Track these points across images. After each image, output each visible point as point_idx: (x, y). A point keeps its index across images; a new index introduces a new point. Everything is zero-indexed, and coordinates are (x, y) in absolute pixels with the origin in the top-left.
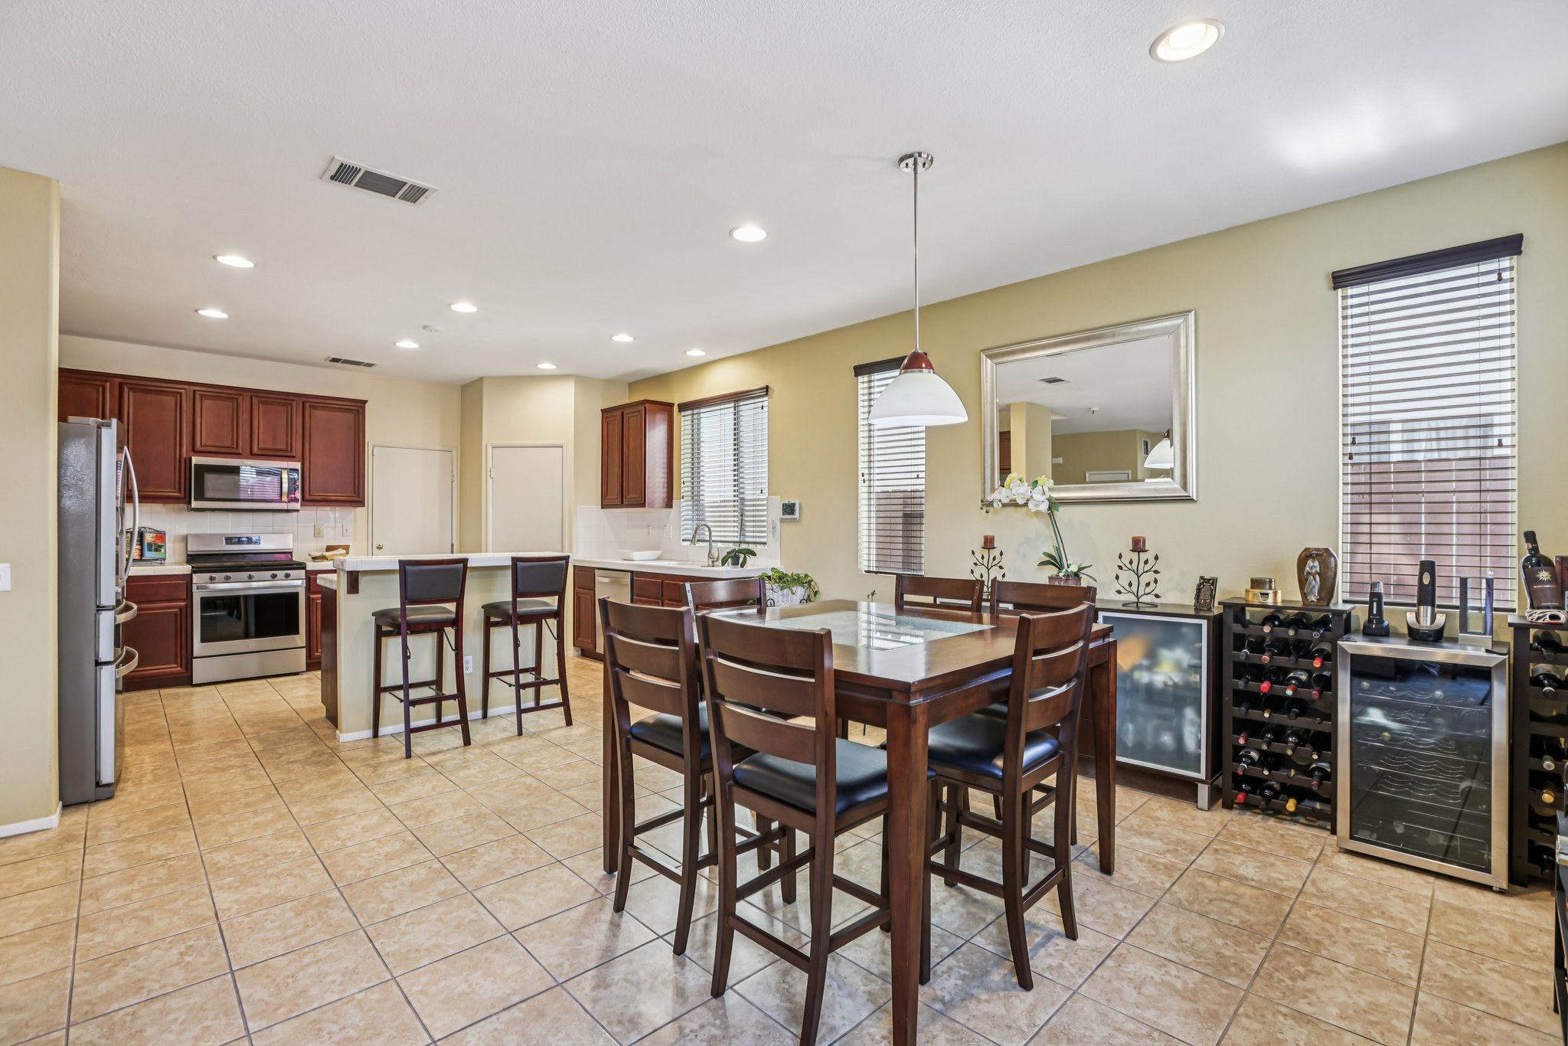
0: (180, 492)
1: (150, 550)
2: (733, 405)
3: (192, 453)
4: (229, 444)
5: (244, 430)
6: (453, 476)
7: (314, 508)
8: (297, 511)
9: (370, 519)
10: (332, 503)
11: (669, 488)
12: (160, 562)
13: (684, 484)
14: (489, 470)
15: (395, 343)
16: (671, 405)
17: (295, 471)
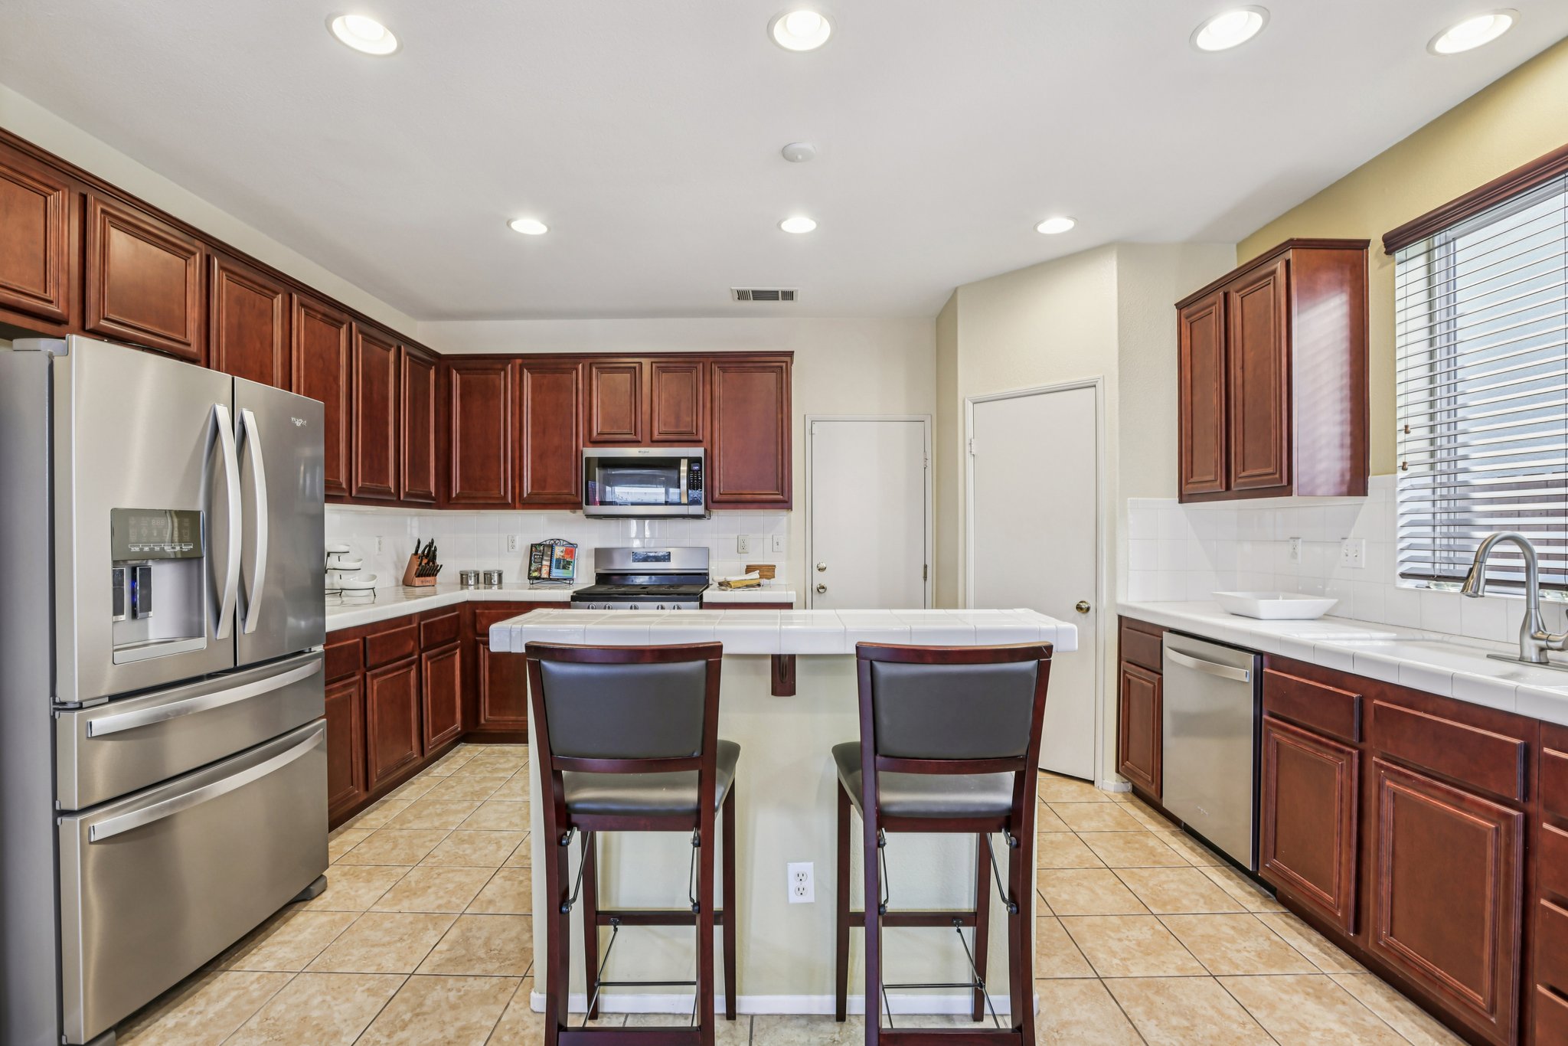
0: (576, 496)
1: (558, 567)
3: (588, 444)
4: (627, 430)
5: (644, 408)
6: (925, 459)
8: (700, 516)
11: (1354, 446)
12: (568, 582)
13: (1407, 432)
14: (968, 442)
15: (779, 225)
16: (1364, 244)
17: (697, 460)
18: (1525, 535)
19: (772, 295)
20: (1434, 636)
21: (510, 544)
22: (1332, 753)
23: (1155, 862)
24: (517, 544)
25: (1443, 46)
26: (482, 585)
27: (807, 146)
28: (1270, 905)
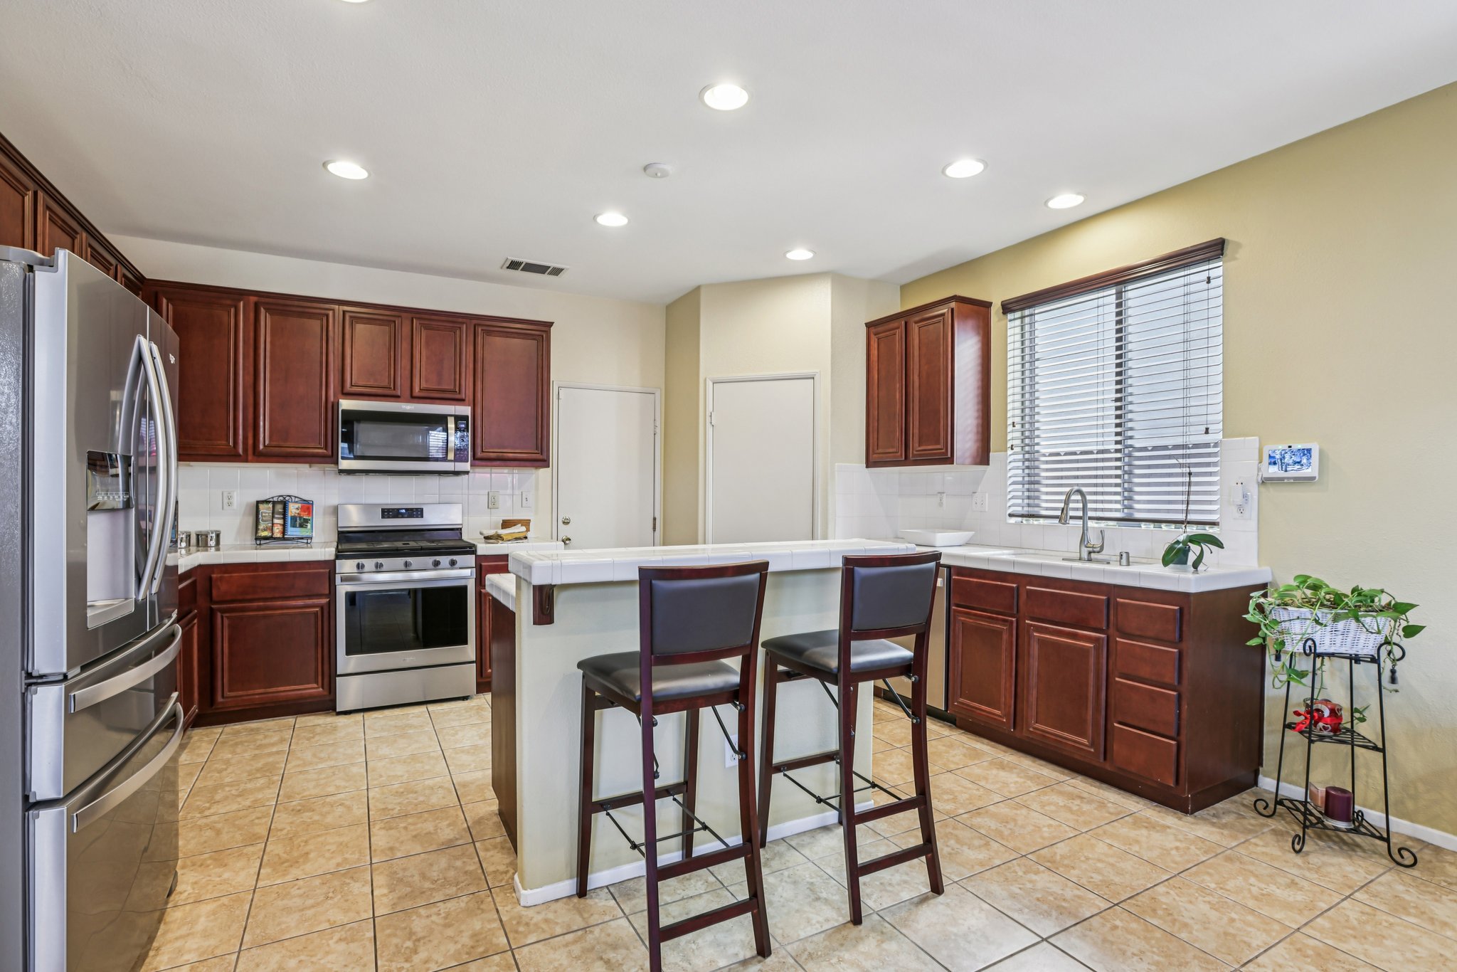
0: (326, 449)
1: (294, 526)
2: (1113, 291)
3: (340, 395)
4: (385, 383)
5: (404, 363)
6: (655, 426)
7: (488, 470)
8: (467, 473)
9: (555, 485)
10: (508, 463)
11: (983, 433)
12: (305, 541)
13: (1014, 426)
14: (708, 414)
15: (595, 218)
16: (988, 305)
17: (465, 418)
18: (1084, 489)
19: (541, 269)
20: (1031, 551)
21: (226, 501)
22: (1000, 622)
23: (879, 720)
24: (235, 500)
25: (1052, 204)
26: (193, 549)
27: (668, 168)
28: (954, 730)
